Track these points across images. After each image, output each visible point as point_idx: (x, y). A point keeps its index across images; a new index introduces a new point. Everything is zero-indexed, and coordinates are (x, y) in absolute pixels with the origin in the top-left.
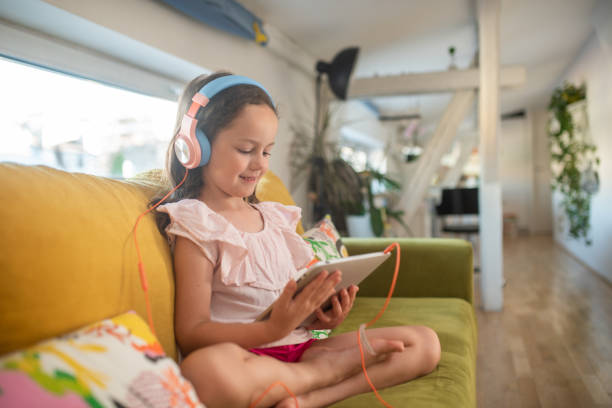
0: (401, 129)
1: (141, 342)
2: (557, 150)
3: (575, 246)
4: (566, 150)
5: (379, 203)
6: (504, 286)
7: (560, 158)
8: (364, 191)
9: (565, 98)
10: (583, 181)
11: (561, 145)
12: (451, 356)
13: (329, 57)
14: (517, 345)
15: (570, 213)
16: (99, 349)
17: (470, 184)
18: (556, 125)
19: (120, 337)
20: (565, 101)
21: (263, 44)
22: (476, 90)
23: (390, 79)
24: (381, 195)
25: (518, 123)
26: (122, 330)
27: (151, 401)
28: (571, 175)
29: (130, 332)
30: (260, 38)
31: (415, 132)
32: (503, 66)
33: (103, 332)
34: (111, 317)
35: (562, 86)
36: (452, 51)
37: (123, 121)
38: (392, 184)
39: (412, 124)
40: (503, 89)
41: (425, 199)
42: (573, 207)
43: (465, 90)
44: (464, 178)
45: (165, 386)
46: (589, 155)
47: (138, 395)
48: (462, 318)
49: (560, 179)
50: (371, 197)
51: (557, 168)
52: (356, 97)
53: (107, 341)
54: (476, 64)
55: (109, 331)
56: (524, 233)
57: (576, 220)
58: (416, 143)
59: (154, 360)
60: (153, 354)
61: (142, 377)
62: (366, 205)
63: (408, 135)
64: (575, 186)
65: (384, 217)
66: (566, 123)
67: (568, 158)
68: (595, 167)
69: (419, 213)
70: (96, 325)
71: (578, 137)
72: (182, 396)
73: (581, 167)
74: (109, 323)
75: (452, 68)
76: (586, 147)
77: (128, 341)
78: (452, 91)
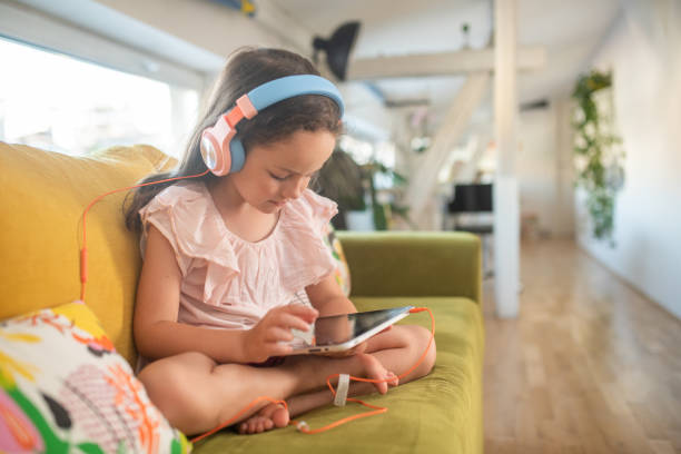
0: (410, 118)
1: (85, 335)
2: (581, 142)
3: (598, 248)
4: (590, 143)
5: (383, 199)
6: (521, 293)
7: (584, 151)
8: (366, 184)
9: (590, 85)
10: (608, 176)
11: (586, 138)
12: (449, 357)
13: (326, 31)
14: (532, 353)
15: (595, 213)
16: (32, 339)
17: (486, 180)
18: (580, 115)
19: (60, 328)
20: (590, 87)
21: (251, 15)
22: (491, 73)
23: (397, 60)
24: (386, 191)
25: (540, 114)
26: (64, 320)
27: (90, 397)
28: (596, 171)
29: (73, 323)
30: (247, 7)
31: (425, 121)
32: (520, 47)
33: (38, 320)
34: (53, 307)
35: (587, 72)
36: (466, 28)
37: (99, 111)
38: (399, 178)
39: (420, 111)
40: (522, 72)
41: (434, 195)
42: (598, 207)
43: (479, 72)
44: (479, 174)
45: (110, 381)
46: (615, 149)
47: (75, 390)
48: (467, 318)
49: (584, 175)
50: (374, 191)
51: (581, 163)
52: (357, 79)
53: (43, 330)
54: (491, 43)
55: (46, 320)
56: (545, 236)
57: (601, 221)
58: (426, 134)
59: (98, 354)
60: (99, 347)
61: (81, 371)
62: (368, 200)
63: (416, 123)
64: (599, 182)
65: (388, 213)
66: (590, 113)
67: (592, 152)
68: (621, 162)
69: (428, 210)
70: (33, 314)
71: (604, 129)
72: (131, 394)
73: (606, 161)
74: (50, 313)
75: (466, 48)
76: (612, 140)
77: (68, 333)
78: (466, 73)
